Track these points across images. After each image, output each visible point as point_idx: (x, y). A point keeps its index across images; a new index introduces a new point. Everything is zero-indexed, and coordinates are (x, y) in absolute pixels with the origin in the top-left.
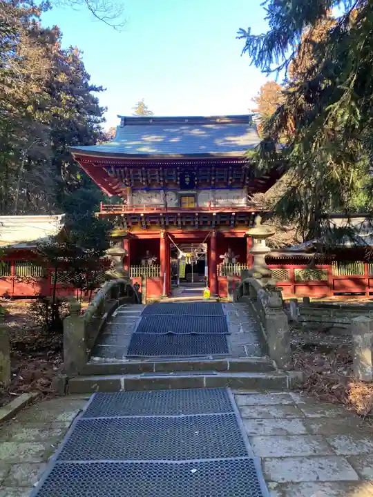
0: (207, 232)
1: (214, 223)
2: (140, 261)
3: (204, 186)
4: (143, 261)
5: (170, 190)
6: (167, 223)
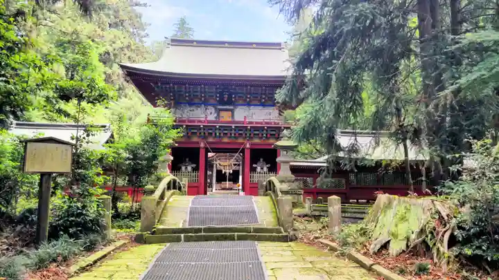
0: (242, 144)
1: (248, 135)
2: (181, 168)
3: (241, 102)
4: (183, 168)
5: (210, 105)
6: (207, 134)
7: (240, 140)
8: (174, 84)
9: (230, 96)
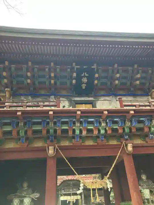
5: (63, 96)
6: (59, 132)
7: (114, 142)
8: (11, 62)
9: (91, 79)
